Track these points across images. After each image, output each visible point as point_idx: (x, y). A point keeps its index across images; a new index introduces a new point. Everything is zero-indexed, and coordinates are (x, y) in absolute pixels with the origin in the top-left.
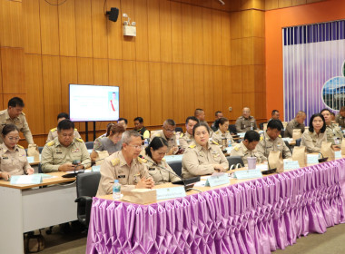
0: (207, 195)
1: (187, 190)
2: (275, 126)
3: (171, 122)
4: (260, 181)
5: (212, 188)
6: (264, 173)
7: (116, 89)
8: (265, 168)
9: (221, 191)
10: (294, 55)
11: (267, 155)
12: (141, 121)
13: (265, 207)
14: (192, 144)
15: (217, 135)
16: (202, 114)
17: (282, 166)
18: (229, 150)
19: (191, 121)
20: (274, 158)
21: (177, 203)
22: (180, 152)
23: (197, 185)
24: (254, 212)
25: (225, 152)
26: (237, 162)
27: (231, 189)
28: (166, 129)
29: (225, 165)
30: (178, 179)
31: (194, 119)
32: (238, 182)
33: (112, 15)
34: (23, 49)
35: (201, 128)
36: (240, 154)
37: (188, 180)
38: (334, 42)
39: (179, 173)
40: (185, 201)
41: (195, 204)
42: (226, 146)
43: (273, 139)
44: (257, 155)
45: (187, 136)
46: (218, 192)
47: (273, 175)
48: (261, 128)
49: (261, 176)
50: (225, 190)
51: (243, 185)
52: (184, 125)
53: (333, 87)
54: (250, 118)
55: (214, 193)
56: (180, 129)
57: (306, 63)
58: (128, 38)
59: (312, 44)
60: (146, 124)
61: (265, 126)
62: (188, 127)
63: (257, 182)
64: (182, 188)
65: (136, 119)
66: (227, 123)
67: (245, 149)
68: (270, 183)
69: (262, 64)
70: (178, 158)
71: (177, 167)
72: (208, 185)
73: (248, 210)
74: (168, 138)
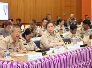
0: (53, 57)
1: (43, 55)
3: (34, 21)
4: (79, 50)
5: (55, 54)
6: (81, 46)
7: (7, 4)
9: (60, 55)
11: (82, 37)
12: (20, 20)
13: (82, 63)
14: (46, 32)
15: (58, 28)
16: (50, 17)
17: (90, 43)
18: (64, 35)
19: (45, 21)
20: (86, 39)
21: (39, 61)
22: (39, 36)
23: (48, 52)
24: (76, 66)
25: (61, 36)
26: (68, 41)
27: (65, 54)
28: (32, 25)
29: (62, 43)
30: (39, 49)
31: (46, 19)
32: (68, 51)
35: (51, 24)
36: (69, 37)
37: (44, 50)
39: (39, 46)
40: (42, 60)
41: (47, 62)
42: (62, 33)
43: (85, 29)
44: (78, 37)
45: (43, 28)
46: (58, 55)
47: (86, 47)
48: (80, 24)
49: (80, 48)
50: (62, 55)
51: (71, 52)
52: (41, 22)
54: (74, 19)
55: (56, 56)
60: (22, 22)
61: (82, 23)
62: (43, 23)
63: (78, 51)
64: (41, 54)
65: (17, 20)
66: (63, 21)
67: (71, 34)
68: (84, 51)
70: (38, 39)
72: (54, 52)
73: (73, 65)
74: (33, 29)
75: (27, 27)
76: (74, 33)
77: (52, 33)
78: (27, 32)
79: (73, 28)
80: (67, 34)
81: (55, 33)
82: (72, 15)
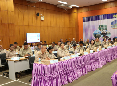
0: (64, 62)
1: (59, 60)
2: (82, 43)
3: (54, 43)
4: (78, 57)
5: (65, 60)
6: (79, 55)
7: (39, 34)
8: (79, 54)
9: (68, 61)
10: (86, 24)
11: (79, 51)
12: (46, 42)
13: (79, 65)
14: (60, 48)
15: (67, 45)
16: (62, 40)
17: (84, 53)
18: (70, 50)
19: (59, 42)
20: (81, 51)
21: (56, 64)
22: (56, 50)
23: (61, 59)
24: (76, 66)
25: (68, 50)
26: (72, 53)
27: (70, 60)
28: (52, 45)
29: (69, 54)
30: (56, 58)
31: (60, 41)
32: (72, 58)
33: (38, 15)
34: (14, 24)
35: (63, 44)
36: (72, 50)
37: (59, 58)
38: (96, 21)
39: (56, 56)
40: (58, 63)
41: (61, 64)
42: (69, 48)
43: (81, 46)
44: (77, 51)
45: (58, 46)
46: (67, 61)
47: (81, 56)
48: (78, 43)
49: (78, 56)
50: (69, 60)
51: (73, 59)
52: (57, 43)
53: (96, 32)
54: (75, 41)
55: (66, 61)
56: (57, 44)
57: (89, 26)
58: (42, 20)
59: (90, 21)
60: (47, 43)
61: (79, 43)
62: (58, 44)
63: (77, 58)
64: (57, 60)
65: (44, 42)
66: (69, 42)
67: (74, 49)
68: (80, 58)
69: (78, 27)
70: (56, 52)
71: (56, 54)
72: (64, 59)
73: (75, 65)
74: (53, 47)
75: (50, 45)
76: (75, 49)
77: (63, 49)
78: (50, 48)
79: (74, 46)
80: (71, 49)
81: (65, 49)
82: (74, 39)
